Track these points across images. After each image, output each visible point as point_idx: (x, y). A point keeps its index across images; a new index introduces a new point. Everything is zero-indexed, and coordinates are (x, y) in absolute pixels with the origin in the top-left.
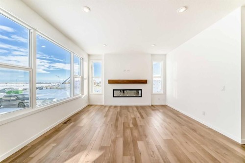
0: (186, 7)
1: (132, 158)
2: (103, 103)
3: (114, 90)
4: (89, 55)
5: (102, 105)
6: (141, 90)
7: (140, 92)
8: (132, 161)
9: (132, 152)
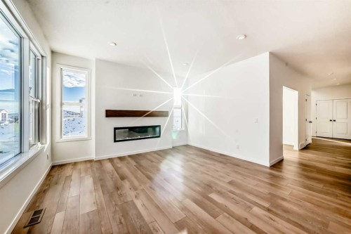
0: (246, 36)
1: (226, 216)
2: (93, 157)
3: (115, 129)
4: (53, 52)
5: (91, 161)
6: (159, 126)
7: (157, 129)
8: (228, 218)
9: (217, 210)
